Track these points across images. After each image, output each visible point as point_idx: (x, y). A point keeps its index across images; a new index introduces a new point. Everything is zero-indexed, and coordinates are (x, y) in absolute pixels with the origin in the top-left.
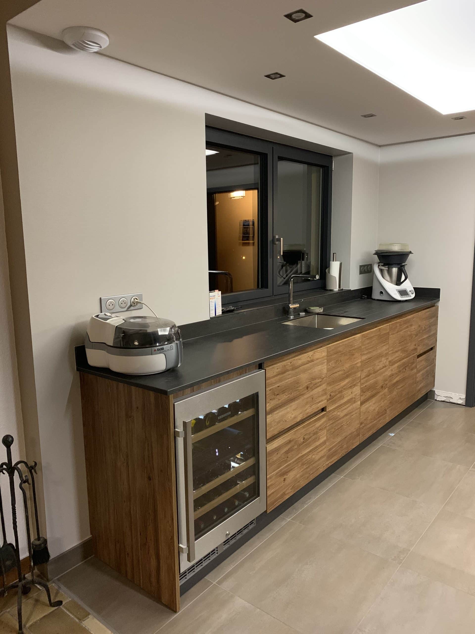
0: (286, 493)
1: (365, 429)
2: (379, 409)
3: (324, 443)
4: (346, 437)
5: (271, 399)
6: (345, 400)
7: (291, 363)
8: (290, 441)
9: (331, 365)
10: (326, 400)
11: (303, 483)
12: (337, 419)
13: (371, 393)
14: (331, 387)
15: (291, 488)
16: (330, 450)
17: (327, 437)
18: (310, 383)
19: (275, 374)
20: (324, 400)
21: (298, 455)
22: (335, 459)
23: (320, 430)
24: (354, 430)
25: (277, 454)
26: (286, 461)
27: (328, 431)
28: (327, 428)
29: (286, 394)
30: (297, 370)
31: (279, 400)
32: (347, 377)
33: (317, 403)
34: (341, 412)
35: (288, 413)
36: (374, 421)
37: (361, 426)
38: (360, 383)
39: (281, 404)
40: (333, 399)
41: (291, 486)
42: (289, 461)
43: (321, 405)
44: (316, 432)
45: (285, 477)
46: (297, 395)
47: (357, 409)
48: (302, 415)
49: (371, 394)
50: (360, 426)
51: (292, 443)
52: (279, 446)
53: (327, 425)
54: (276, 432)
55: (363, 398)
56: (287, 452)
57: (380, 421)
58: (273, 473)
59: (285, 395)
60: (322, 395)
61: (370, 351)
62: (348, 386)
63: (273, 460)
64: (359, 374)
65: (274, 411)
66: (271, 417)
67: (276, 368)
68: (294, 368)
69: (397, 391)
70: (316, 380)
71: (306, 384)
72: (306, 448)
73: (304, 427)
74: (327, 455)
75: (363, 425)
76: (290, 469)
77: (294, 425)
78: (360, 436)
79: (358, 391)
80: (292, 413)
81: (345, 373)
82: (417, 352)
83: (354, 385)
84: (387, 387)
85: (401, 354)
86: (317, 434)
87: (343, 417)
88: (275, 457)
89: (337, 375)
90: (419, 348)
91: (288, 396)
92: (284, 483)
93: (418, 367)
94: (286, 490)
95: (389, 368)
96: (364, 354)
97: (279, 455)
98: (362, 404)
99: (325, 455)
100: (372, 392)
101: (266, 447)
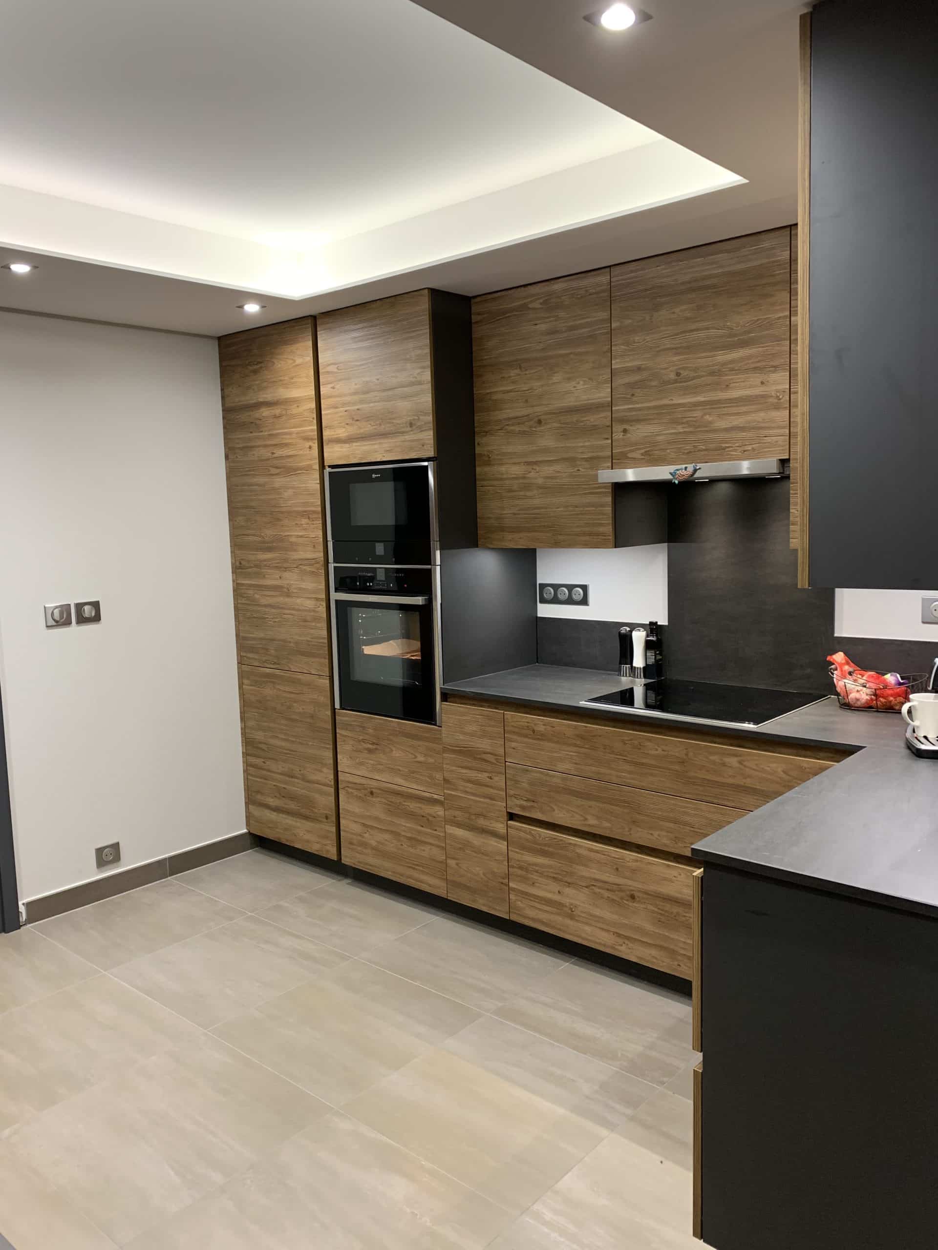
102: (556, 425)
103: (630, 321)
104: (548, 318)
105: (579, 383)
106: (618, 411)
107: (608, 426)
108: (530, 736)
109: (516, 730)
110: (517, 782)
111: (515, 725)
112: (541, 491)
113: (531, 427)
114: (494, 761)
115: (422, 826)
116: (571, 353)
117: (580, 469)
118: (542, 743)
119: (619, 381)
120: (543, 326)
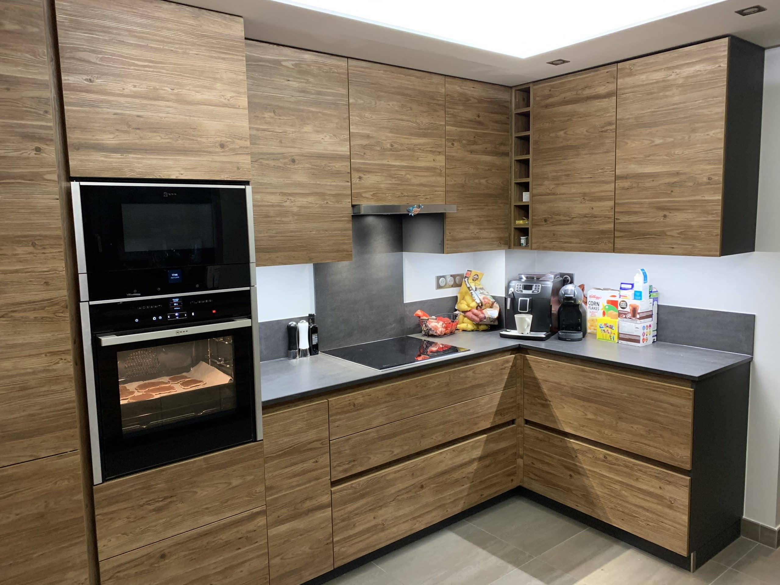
102: (307, 165)
103: (362, 102)
104: (299, 78)
105: (326, 137)
106: (355, 163)
107: (349, 173)
108: (352, 410)
109: (339, 411)
110: (340, 453)
111: (340, 407)
112: (296, 217)
113: (285, 164)
114: (321, 446)
115: (239, 549)
116: (320, 112)
117: (329, 202)
118: (361, 411)
119: (356, 142)
120: (294, 83)
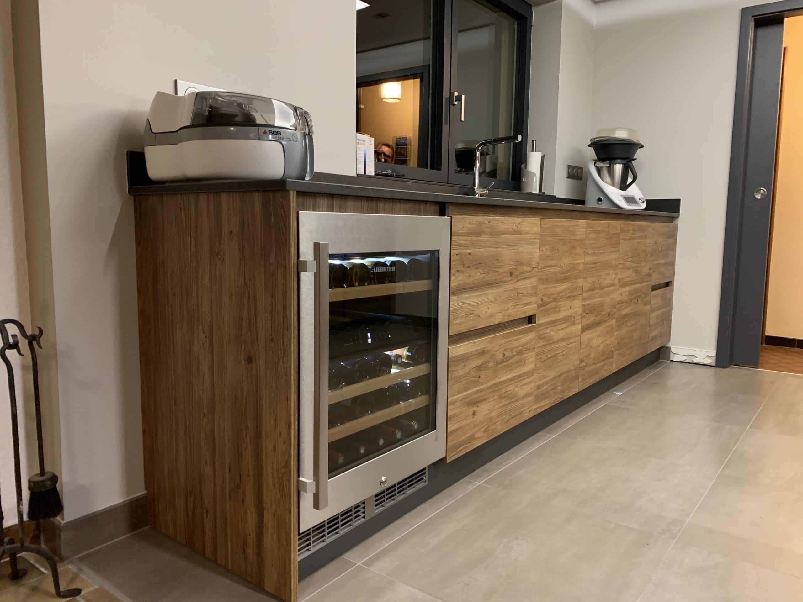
0: (476, 436)
1: (586, 371)
2: (604, 347)
3: (531, 373)
4: (560, 375)
5: (458, 271)
6: (562, 315)
7: (489, 222)
8: (483, 353)
9: (544, 250)
10: (536, 305)
11: (501, 428)
12: (549, 341)
13: (595, 318)
14: (544, 286)
15: (483, 429)
16: (539, 387)
17: (536, 364)
18: (515, 267)
19: (465, 230)
20: (533, 304)
21: (494, 378)
22: (545, 404)
23: (527, 349)
24: (572, 368)
25: (465, 366)
26: (476, 383)
27: (537, 355)
28: (537, 350)
29: (481, 270)
30: (497, 239)
31: (470, 276)
32: (566, 279)
33: (523, 304)
34: (556, 333)
35: (482, 304)
36: (598, 363)
37: (581, 365)
38: (582, 297)
39: (472, 285)
40: (546, 307)
41: (483, 427)
42: (482, 384)
43: (530, 310)
44: (520, 351)
45: (475, 409)
46: (496, 280)
47: (575, 337)
48: (502, 316)
49: (595, 320)
50: (579, 364)
51: (487, 356)
52: (467, 354)
53: (536, 346)
54: (463, 329)
55: (585, 322)
56: (479, 368)
57: (605, 365)
58: (457, 397)
59: (479, 272)
60: (531, 295)
61: (596, 252)
62: (566, 294)
63: (457, 374)
64: (580, 282)
65: (462, 293)
66: (457, 300)
67: (468, 221)
68: (495, 234)
69: (626, 328)
70: (523, 266)
71: (510, 267)
72: (506, 372)
73: (504, 336)
74: (535, 394)
75: (584, 364)
76: (482, 399)
77: (489, 326)
78: (580, 380)
79: (579, 307)
80: (489, 306)
81: (563, 273)
82: (651, 280)
83: (574, 296)
84: (614, 318)
85: (633, 275)
86: (522, 354)
87: (558, 341)
88: (460, 371)
89: (552, 270)
90: (655, 276)
91: (483, 275)
92: (473, 418)
93: (652, 303)
94: (477, 432)
95: (618, 289)
96: (588, 254)
97: (467, 369)
98: (584, 329)
99: (532, 393)
100: (596, 316)
101: (448, 349)
